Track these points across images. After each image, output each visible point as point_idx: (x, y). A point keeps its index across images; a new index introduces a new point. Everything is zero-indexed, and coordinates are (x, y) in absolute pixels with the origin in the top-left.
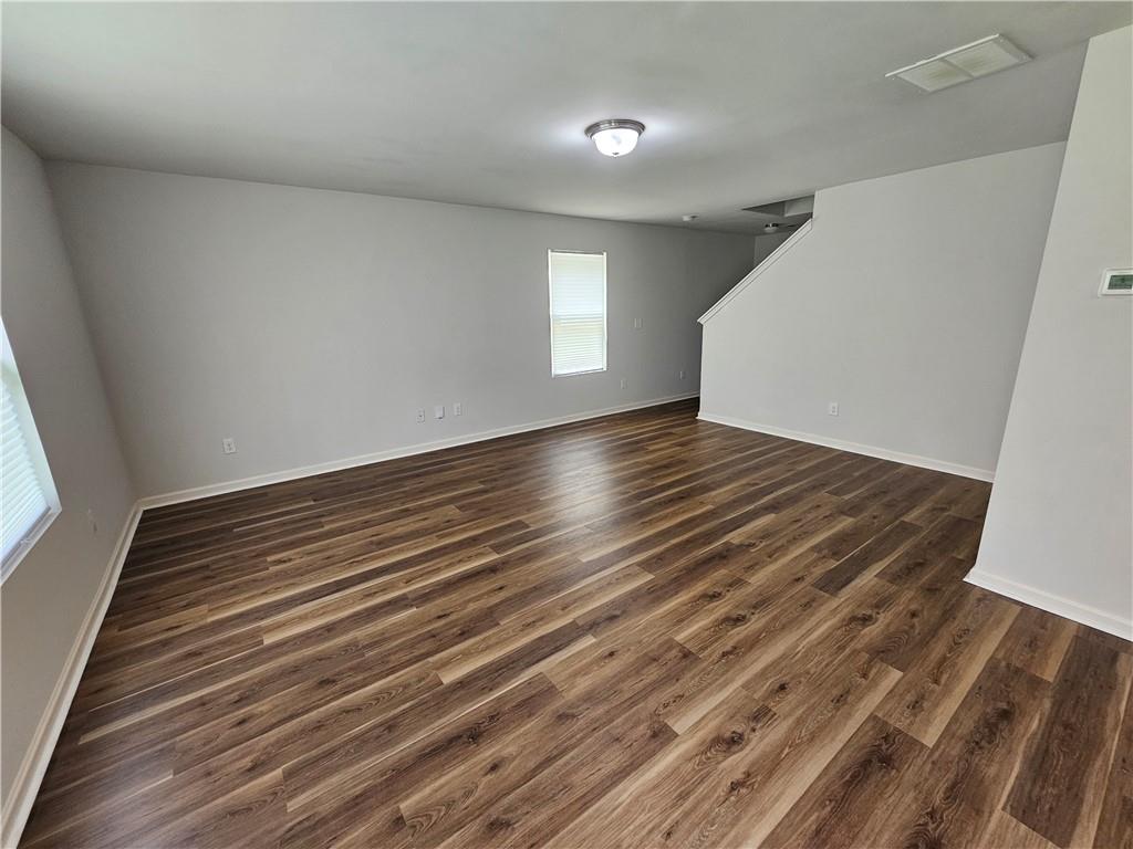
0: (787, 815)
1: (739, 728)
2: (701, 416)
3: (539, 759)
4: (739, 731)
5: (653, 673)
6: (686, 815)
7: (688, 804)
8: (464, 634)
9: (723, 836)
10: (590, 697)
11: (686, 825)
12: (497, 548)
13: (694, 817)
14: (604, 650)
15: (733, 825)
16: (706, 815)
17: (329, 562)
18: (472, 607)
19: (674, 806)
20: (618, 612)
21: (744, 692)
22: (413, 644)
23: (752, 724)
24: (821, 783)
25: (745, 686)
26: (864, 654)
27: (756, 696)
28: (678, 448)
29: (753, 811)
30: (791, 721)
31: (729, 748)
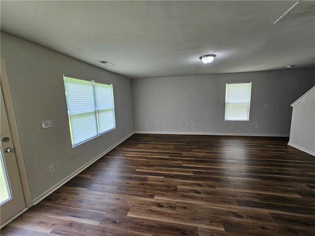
0: (151, 220)
1: (164, 205)
2: (289, 144)
3: (133, 186)
4: (164, 206)
5: (165, 188)
6: (138, 206)
7: (141, 206)
8: (147, 166)
9: (138, 213)
10: (150, 185)
11: (136, 207)
12: (170, 156)
13: (139, 208)
14: (163, 180)
15: (142, 213)
16: (141, 209)
17: (145, 148)
18: (154, 163)
19: (138, 204)
20: (174, 176)
21: (176, 203)
22: (139, 164)
23: (168, 207)
24: (164, 223)
25: (177, 202)
26: (221, 219)
27: (177, 205)
28: (259, 151)
29: (147, 215)
30: (176, 212)
31: (158, 206)
